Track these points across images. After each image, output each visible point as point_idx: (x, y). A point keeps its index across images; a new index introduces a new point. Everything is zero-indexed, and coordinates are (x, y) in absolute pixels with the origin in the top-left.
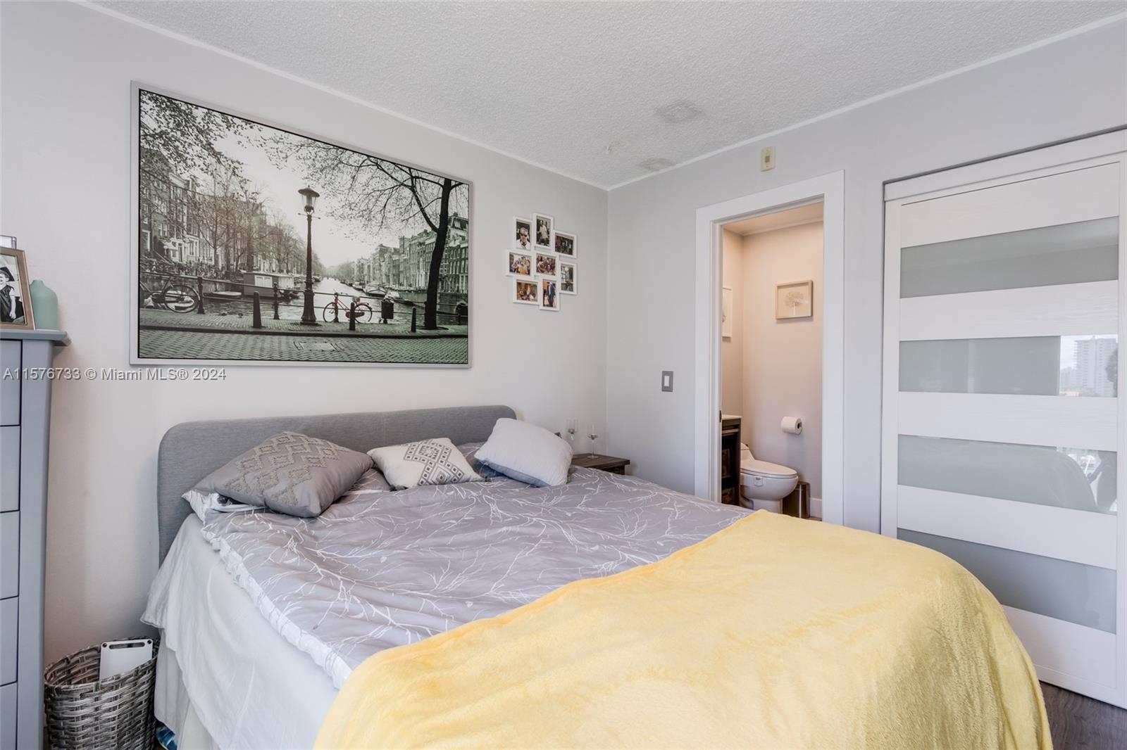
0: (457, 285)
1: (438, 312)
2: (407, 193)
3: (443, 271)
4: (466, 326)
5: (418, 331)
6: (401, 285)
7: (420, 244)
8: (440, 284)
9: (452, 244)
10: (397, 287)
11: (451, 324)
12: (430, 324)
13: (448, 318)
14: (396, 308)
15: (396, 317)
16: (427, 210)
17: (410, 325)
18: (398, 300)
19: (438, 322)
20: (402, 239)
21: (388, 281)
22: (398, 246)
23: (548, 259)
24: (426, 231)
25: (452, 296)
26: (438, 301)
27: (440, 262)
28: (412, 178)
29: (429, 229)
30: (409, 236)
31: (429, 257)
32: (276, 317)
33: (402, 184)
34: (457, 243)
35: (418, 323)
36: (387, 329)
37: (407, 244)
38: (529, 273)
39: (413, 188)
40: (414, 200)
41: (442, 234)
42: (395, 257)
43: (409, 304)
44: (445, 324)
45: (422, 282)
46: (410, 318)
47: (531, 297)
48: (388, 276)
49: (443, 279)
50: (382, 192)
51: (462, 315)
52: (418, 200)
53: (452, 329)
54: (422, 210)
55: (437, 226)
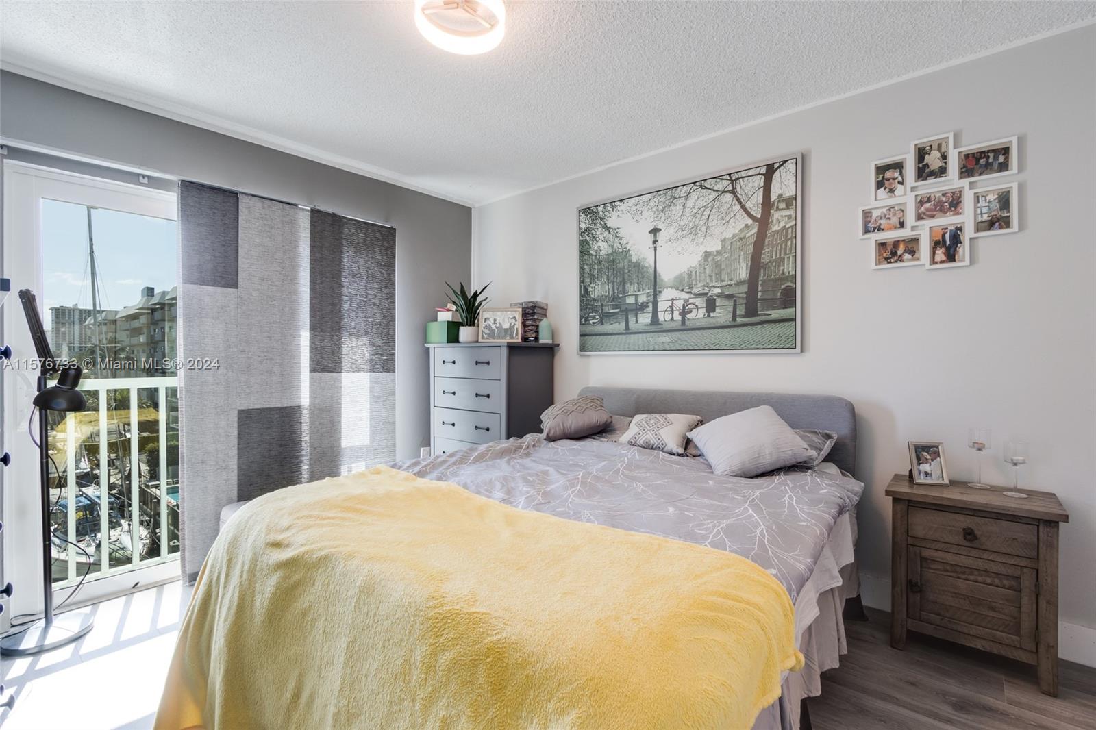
0: (782, 268)
1: (760, 299)
2: (729, 197)
3: (765, 258)
4: (793, 309)
5: (739, 320)
6: (722, 281)
7: (741, 239)
8: (762, 271)
9: (776, 228)
10: (719, 284)
11: (774, 309)
12: (751, 311)
13: (772, 304)
14: (718, 302)
15: (718, 310)
16: (749, 205)
17: (730, 315)
18: (719, 295)
19: (759, 309)
20: (724, 241)
21: (711, 280)
22: (719, 248)
23: (944, 195)
24: (747, 226)
25: (775, 280)
26: (760, 288)
27: (762, 249)
28: (732, 181)
29: (750, 222)
30: (729, 235)
31: (750, 249)
32: (637, 322)
33: (724, 192)
34: (782, 224)
35: (738, 313)
36: (712, 322)
37: (728, 243)
38: (902, 225)
39: (733, 192)
40: (735, 201)
41: (764, 222)
42: (718, 258)
43: (729, 297)
44: (767, 310)
45: (743, 273)
46: (731, 309)
47: (907, 256)
48: (711, 276)
49: (765, 266)
50: (705, 207)
51: (789, 298)
52: (738, 200)
53: (775, 314)
54: (743, 207)
55: (759, 216)
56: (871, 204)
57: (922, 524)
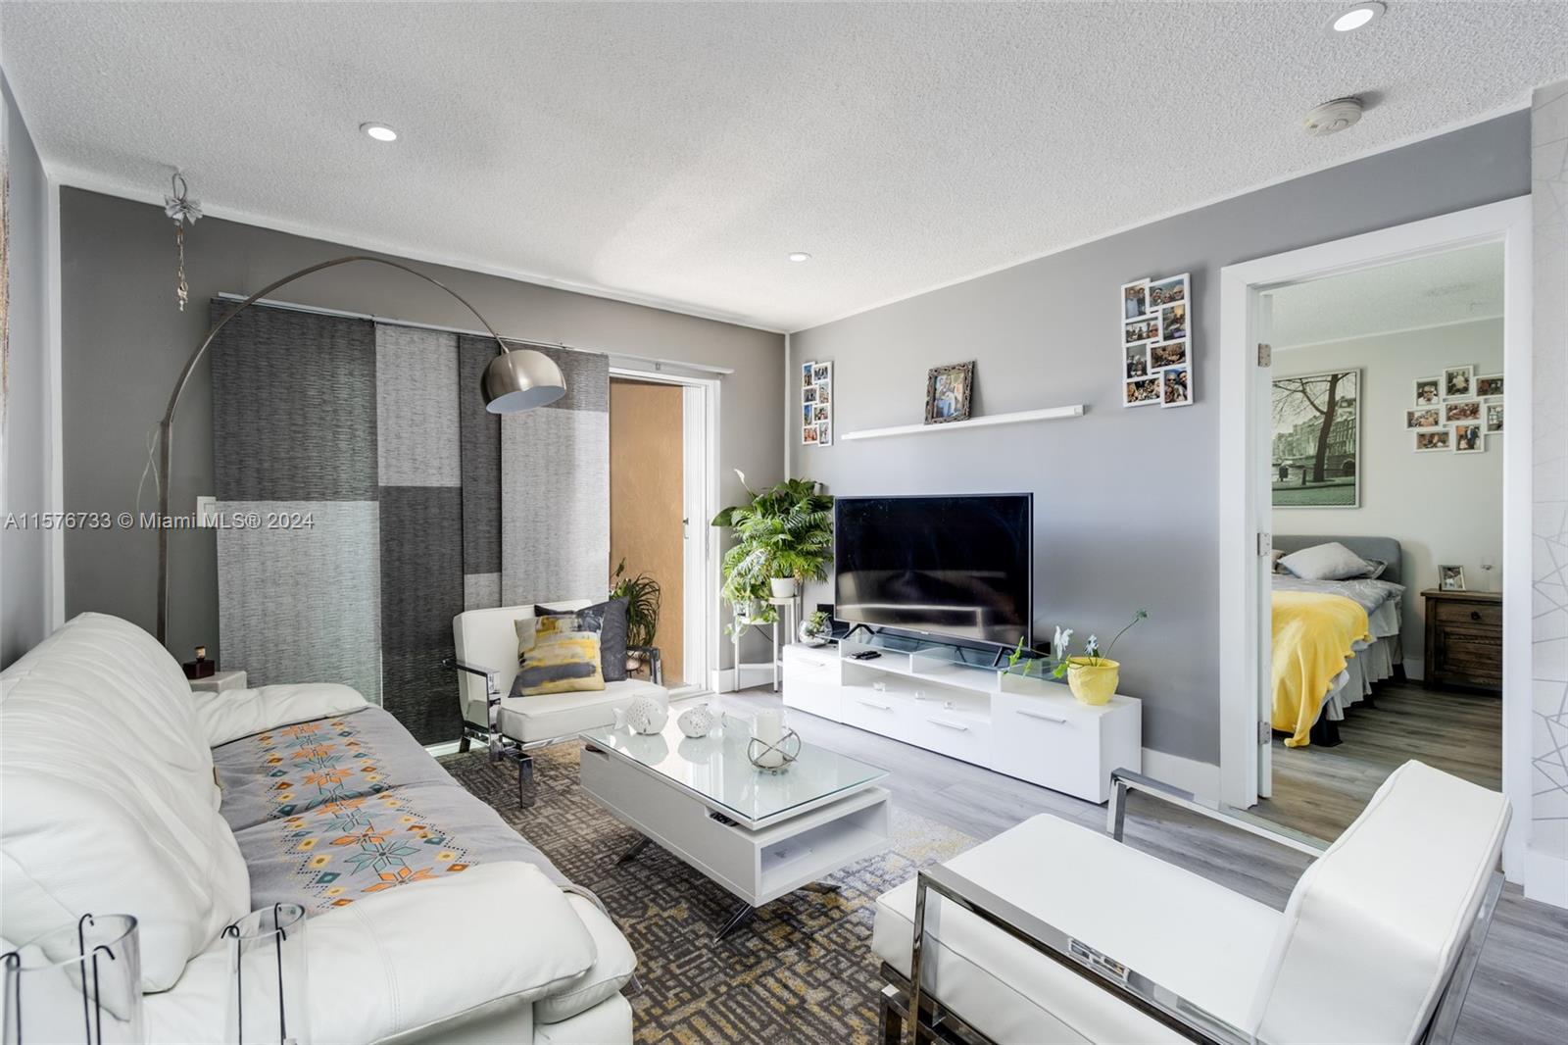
0: (1344, 448)
1: (1326, 470)
2: (1300, 395)
3: (1330, 440)
4: (1353, 478)
5: (1307, 484)
6: (1294, 455)
7: (1310, 426)
8: (1328, 449)
9: (1339, 420)
10: (1291, 457)
11: (1337, 477)
12: (1319, 476)
13: (1336, 473)
14: (1290, 471)
15: (1289, 476)
16: (1316, 402)
17: (1301, 480)
18: (1291, 466)
19: (1325, 475)
20: (1295, 426)
21: (1284, 454)
22: (1291, 431)
23: (1467, 405)
24: (1315, 417)
25: (1338, 456)
26: (1326, 462)
27: (1328, 434)
28: (1303, 385)
29: (1318, 414)
30: (1300, 422)
31: (1318, 434)
33: (1295, 391)
34: (1344, 417)
35: (1307, 479)
36: (1284, 485)
37: (1299, 428)
38: (1436, 423)
39: (1304, 391)
40: (1305, 398)
41: (1329, 415)
42: (1289, 439)
43: (1300, 467)
44: (1332, 477)
45: (1312, 449)
46: (1301, 476)
47: (1440, 444)
48: (1284, 452)
49: (1330, 446)
50: (1280, 401)
51: (1350, 469)
52: (1308, 397)
53: (1338, 480)
54: (1312, 403)
55: (1325, 410)
56: (1413, 408)
57: (1445, 612)
